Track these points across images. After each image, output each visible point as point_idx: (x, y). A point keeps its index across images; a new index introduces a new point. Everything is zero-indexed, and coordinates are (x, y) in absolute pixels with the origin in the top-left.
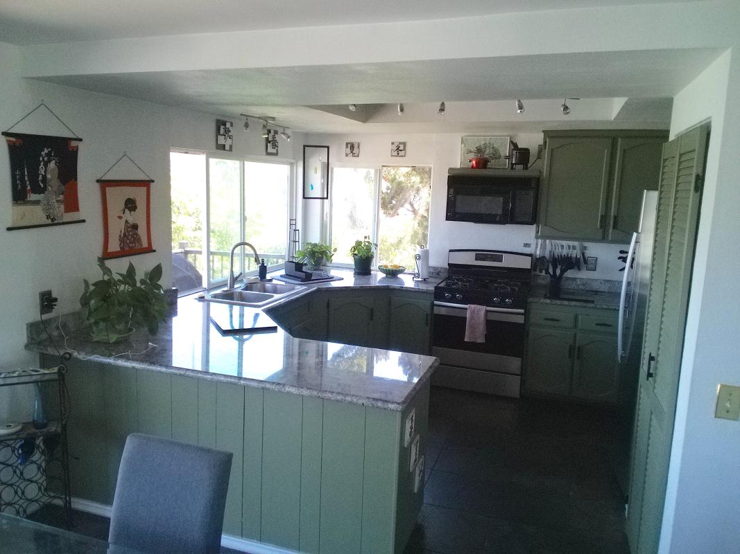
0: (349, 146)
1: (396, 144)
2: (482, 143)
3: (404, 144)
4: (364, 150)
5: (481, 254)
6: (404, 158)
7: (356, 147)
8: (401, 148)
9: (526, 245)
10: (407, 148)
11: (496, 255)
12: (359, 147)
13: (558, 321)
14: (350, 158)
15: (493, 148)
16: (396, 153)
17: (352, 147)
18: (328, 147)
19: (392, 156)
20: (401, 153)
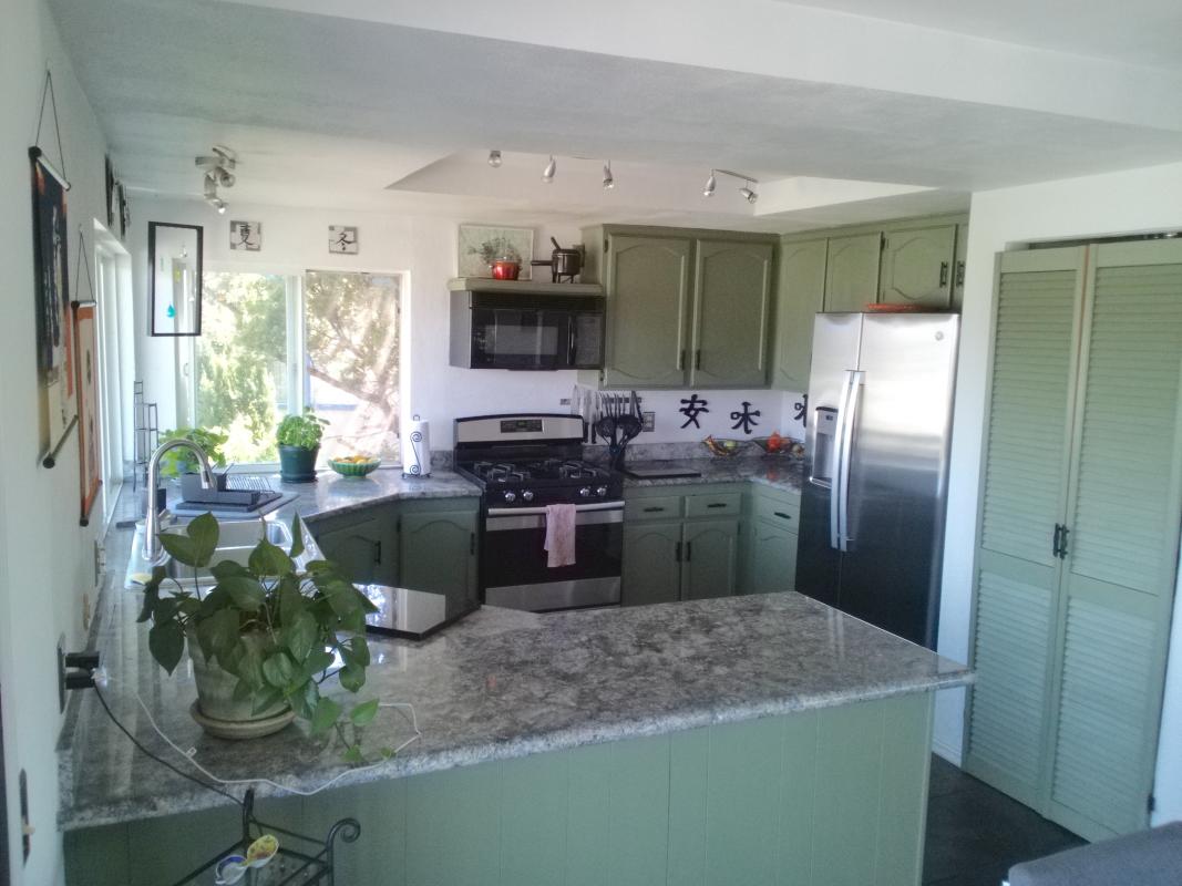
0: (238, 228)
1: (339, 230)
2: (492, 237)
3: (354, 230)
4: (269, 239)
5: (511, 422)
6: (354, 256)
7: (253, 230)
8: (350, 237)
9: (564, 402)
10: (361, 238)
11: (531, 422)
12: (259, 232)
13: (661, 509)
14: (242, 252)
15: (509, 246)
16: (340, 248)
17: (246, 230)
18: (200, 230)
19: (331, 252)
20: (349, 248)
